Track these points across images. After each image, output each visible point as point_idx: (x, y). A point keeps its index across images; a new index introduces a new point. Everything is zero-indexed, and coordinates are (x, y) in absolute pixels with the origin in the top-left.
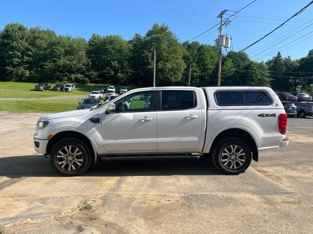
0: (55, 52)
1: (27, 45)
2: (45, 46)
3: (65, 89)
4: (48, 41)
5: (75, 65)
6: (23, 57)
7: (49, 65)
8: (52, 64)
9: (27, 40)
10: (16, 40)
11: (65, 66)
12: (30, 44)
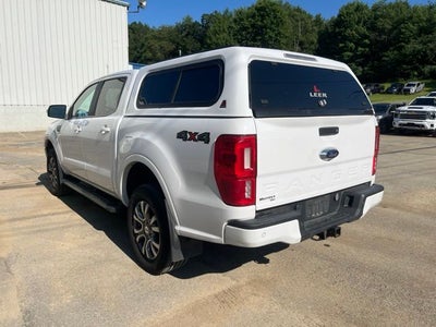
0: (402, 33)
1: (363, 30)
2: (390, 27)
3: (405, 90)
4: (396, 19)
5: (432, 50)
6: (356, 48)
7: (390, 55)
8: (396, 52)
9: (365, 23)
10: (350, 27)
11: (415, 53)
12: (368, 29)
